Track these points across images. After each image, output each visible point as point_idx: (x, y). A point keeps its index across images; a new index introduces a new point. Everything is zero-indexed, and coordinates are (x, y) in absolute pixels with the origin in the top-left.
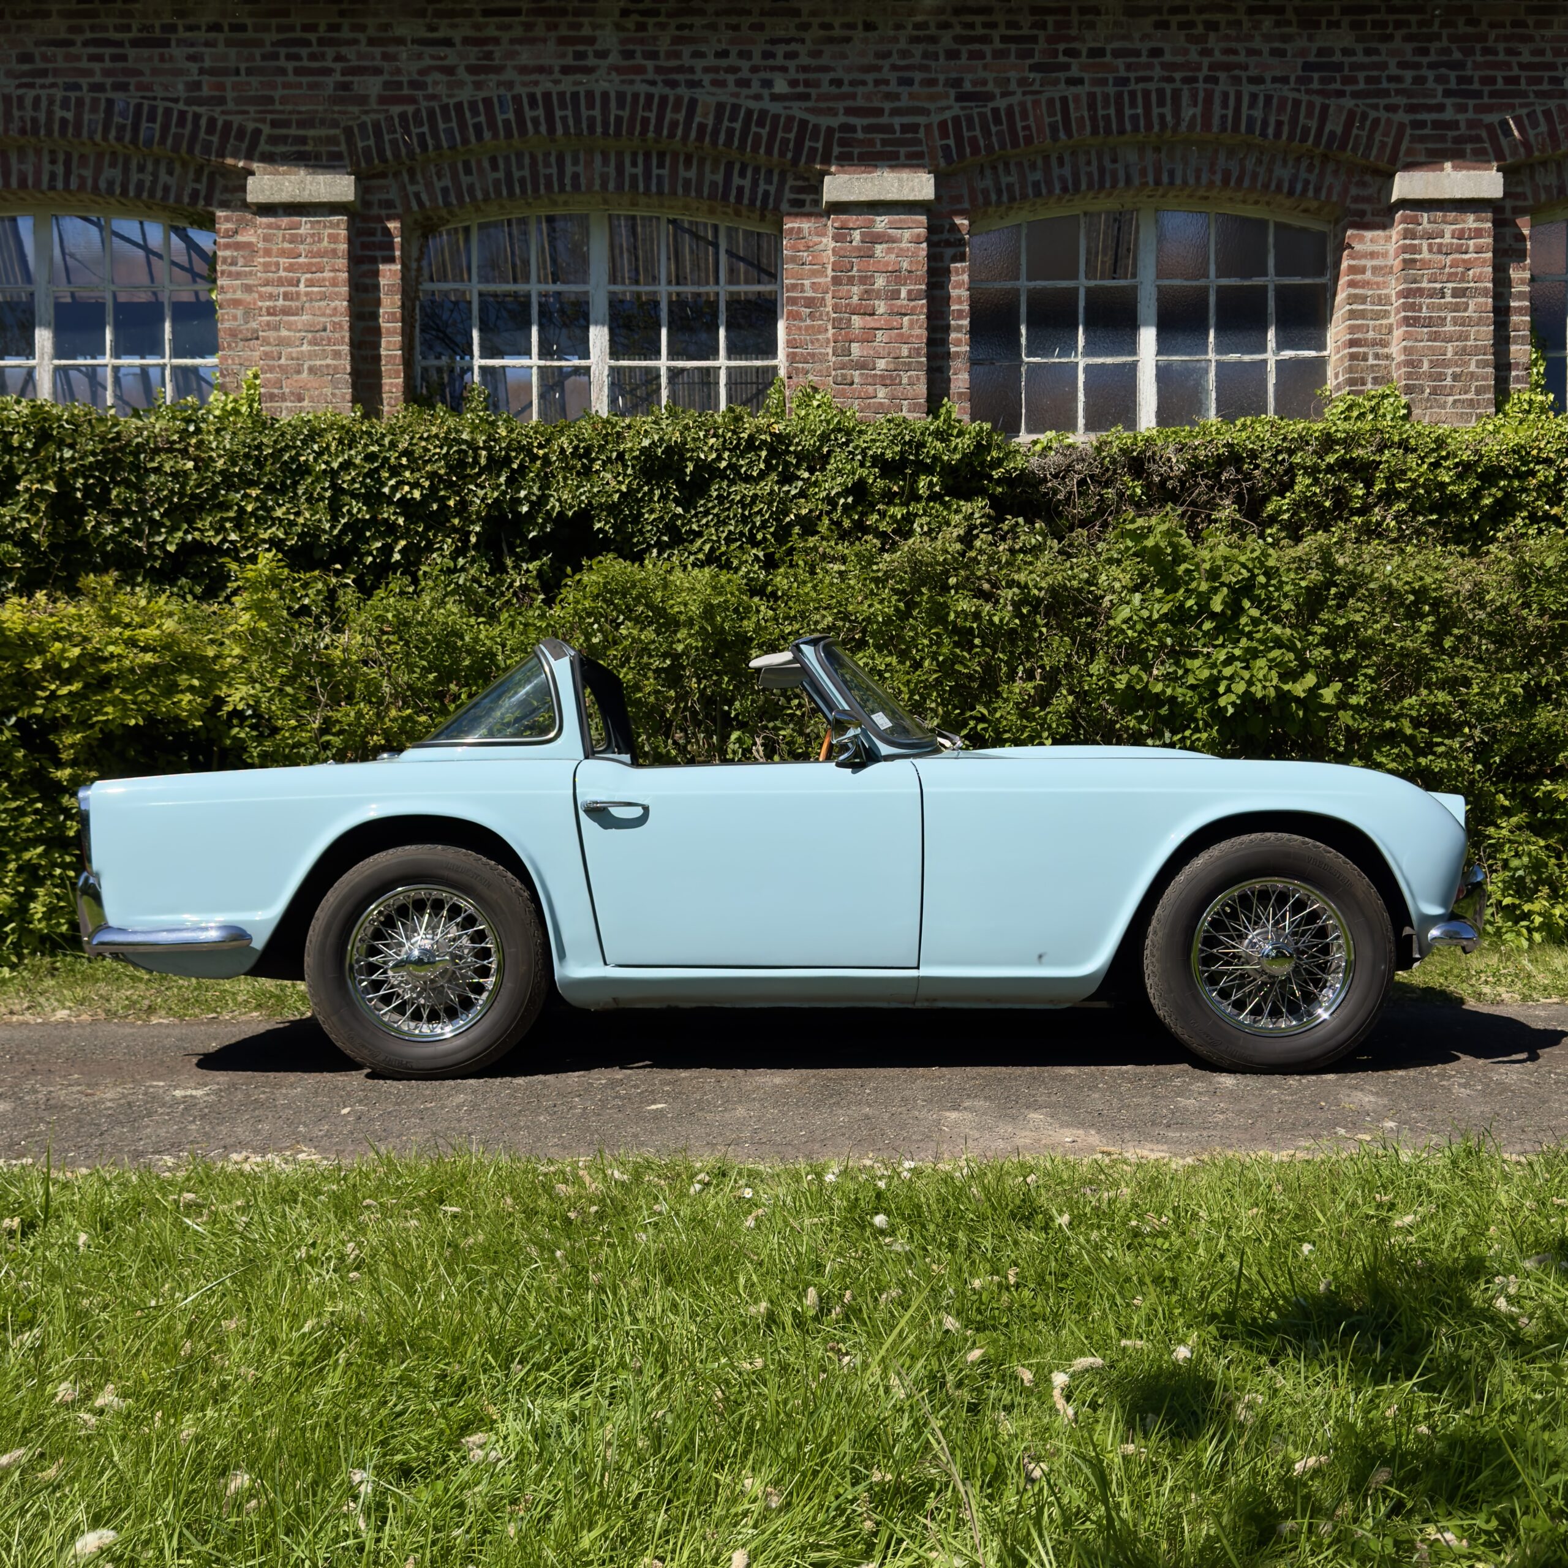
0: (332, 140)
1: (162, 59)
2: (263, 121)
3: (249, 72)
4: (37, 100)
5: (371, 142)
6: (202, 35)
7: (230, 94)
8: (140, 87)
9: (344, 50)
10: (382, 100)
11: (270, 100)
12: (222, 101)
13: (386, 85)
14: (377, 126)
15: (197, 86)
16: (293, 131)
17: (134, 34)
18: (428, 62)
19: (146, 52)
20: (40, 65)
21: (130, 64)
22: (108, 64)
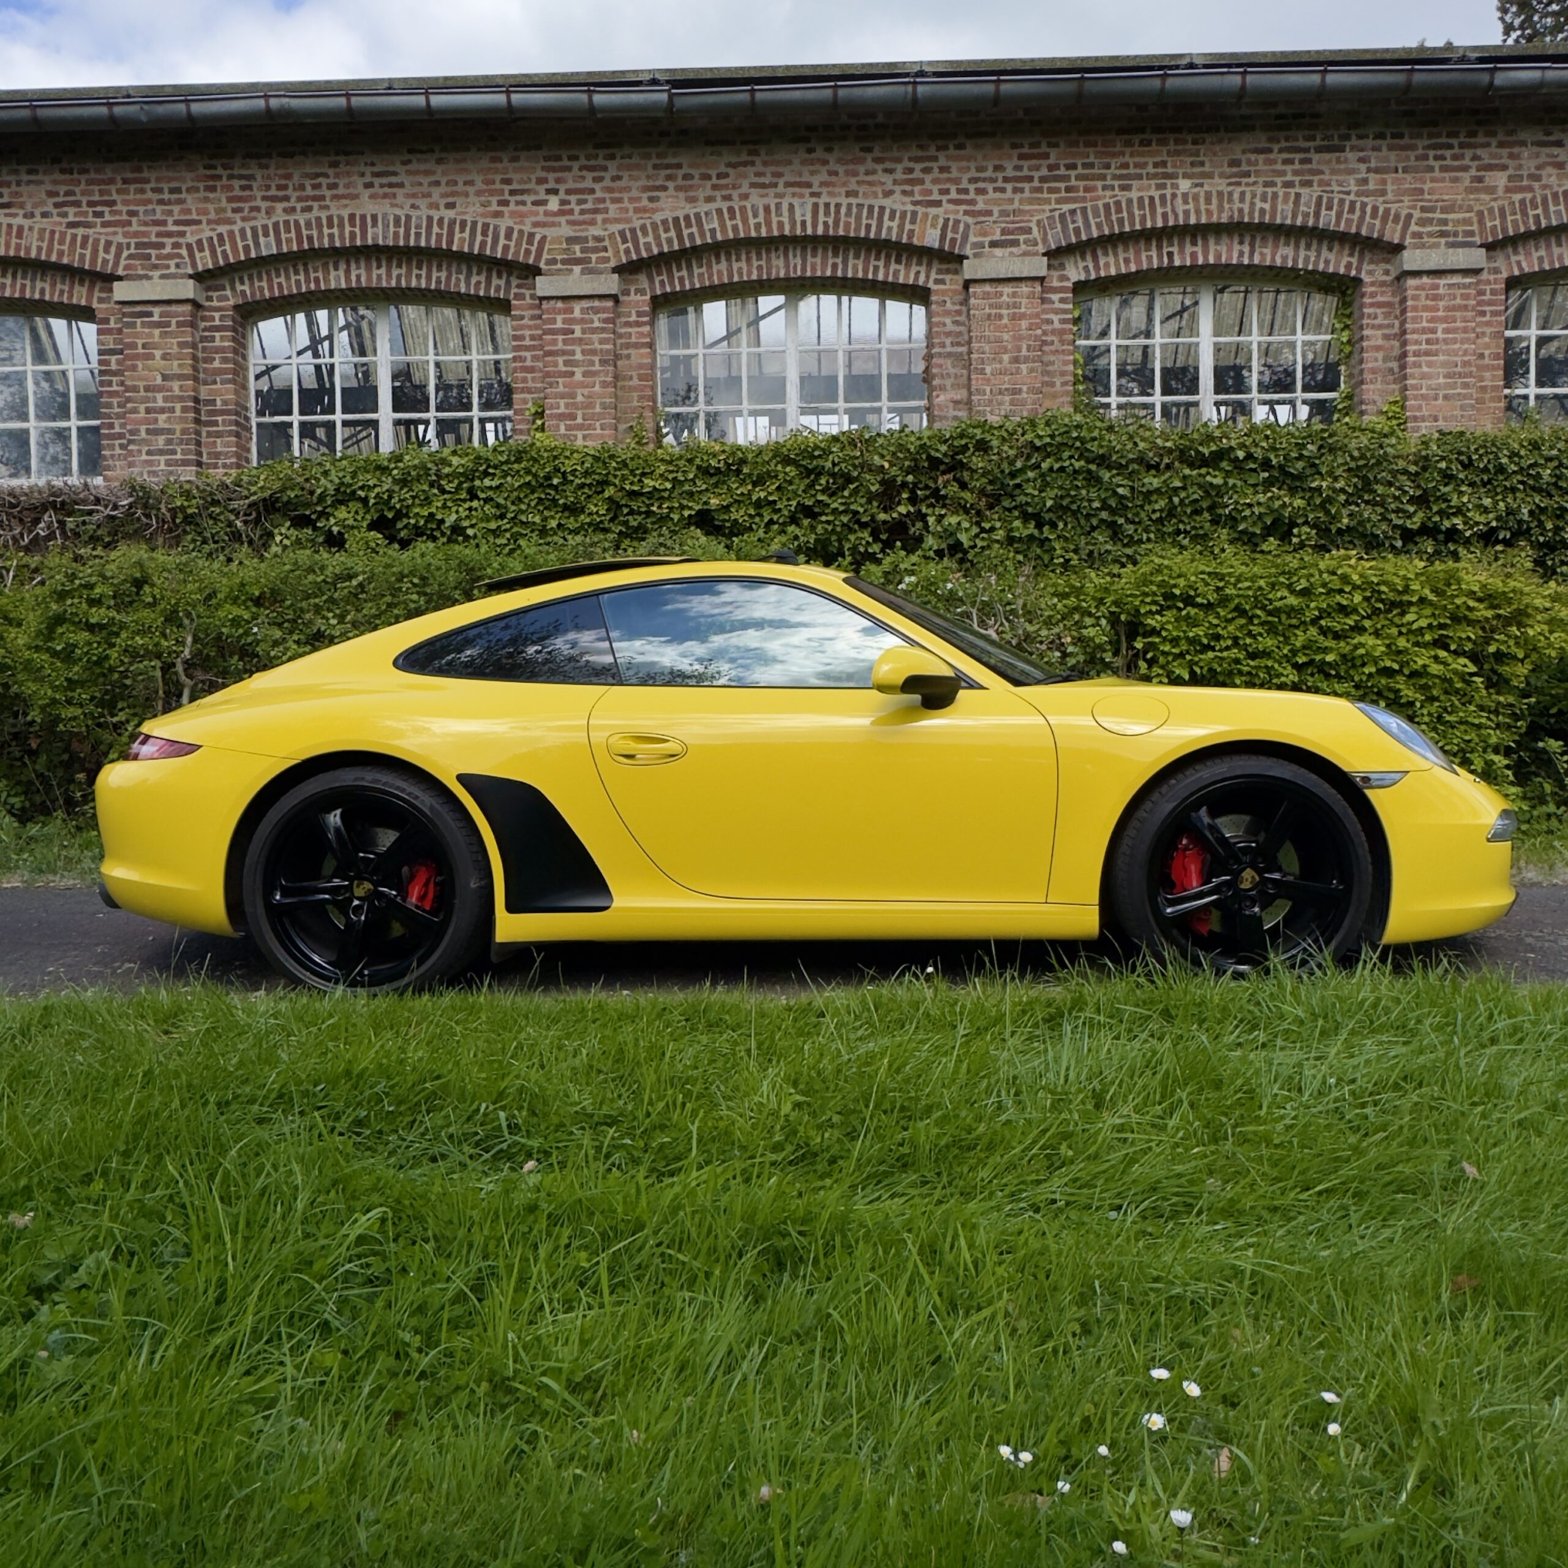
0: (1467, 222)
1: (1338, 161)
2: (1414, 207)
3: (1405, 170)
4: (1243, 194)
5: (1497, 222)
6: (1370, 143)
7: (1390, 188)
8: (1321, 183)
9: (1479, 152)
10: (1508, 190)
11: (1421, 191)
12: (1383, 193)
13: (1510, 178)
14: (1502, 210)
15: (1365, 181)
16: (1438, 215)
17: (1318, 142)
18: (1543, 159)
19: (1327, 156)
20: (1245, 168)
21: (1314, 166)
22: (1297, 166)
